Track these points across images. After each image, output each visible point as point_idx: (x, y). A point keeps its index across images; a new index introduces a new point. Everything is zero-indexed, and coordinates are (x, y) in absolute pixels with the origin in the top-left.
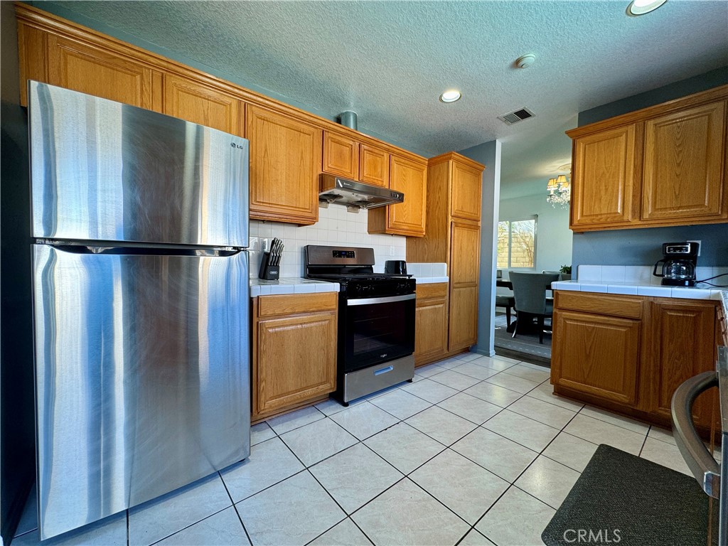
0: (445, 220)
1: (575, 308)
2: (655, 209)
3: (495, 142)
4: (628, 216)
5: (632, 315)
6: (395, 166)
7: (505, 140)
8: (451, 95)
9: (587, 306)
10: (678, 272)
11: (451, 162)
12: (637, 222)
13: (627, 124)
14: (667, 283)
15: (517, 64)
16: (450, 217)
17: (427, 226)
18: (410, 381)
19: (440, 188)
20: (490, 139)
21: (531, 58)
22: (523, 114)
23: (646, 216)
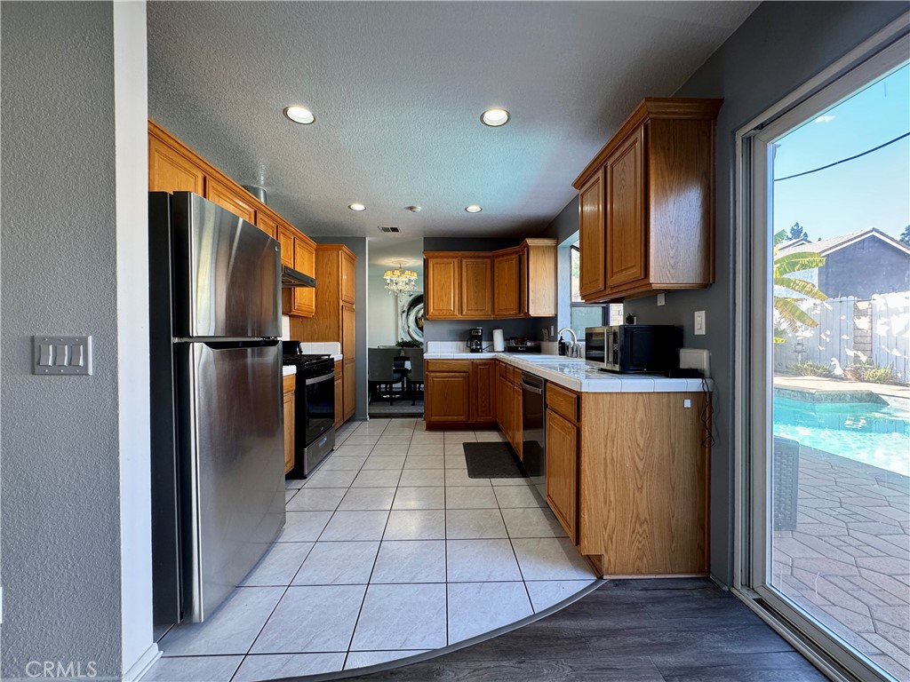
0: (336, 303)
1: (438, 369)
2: (467, 310)
3: (365, 239)
4: (457, 313)
5: (466, 370)
6: (298, 249)
7: (371, 239)
8: (357, 207)
9: (445, 367)
10: (477, 345)
11: (340, 252)
12: (460, 316)
13: (453, 257)
14: (473, 351)
15: (411, 208)
16: (341, 301)
17: (316, 307)
18: (332, 450)
19: (330, 274)
20: (362, 235)
21: (419, 209)
22: (395, 230)
23: (464, 313)
